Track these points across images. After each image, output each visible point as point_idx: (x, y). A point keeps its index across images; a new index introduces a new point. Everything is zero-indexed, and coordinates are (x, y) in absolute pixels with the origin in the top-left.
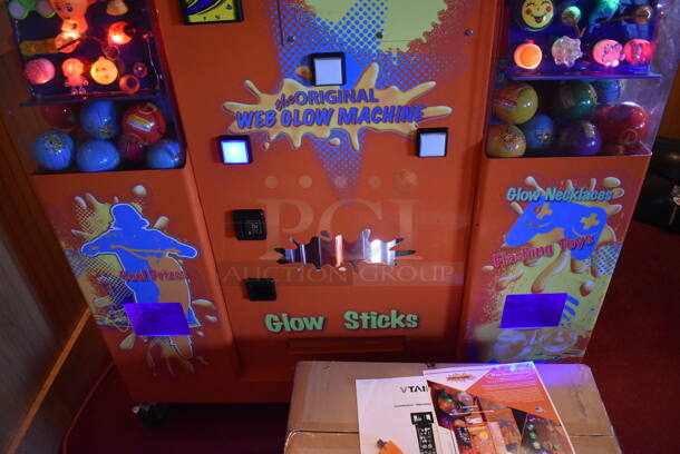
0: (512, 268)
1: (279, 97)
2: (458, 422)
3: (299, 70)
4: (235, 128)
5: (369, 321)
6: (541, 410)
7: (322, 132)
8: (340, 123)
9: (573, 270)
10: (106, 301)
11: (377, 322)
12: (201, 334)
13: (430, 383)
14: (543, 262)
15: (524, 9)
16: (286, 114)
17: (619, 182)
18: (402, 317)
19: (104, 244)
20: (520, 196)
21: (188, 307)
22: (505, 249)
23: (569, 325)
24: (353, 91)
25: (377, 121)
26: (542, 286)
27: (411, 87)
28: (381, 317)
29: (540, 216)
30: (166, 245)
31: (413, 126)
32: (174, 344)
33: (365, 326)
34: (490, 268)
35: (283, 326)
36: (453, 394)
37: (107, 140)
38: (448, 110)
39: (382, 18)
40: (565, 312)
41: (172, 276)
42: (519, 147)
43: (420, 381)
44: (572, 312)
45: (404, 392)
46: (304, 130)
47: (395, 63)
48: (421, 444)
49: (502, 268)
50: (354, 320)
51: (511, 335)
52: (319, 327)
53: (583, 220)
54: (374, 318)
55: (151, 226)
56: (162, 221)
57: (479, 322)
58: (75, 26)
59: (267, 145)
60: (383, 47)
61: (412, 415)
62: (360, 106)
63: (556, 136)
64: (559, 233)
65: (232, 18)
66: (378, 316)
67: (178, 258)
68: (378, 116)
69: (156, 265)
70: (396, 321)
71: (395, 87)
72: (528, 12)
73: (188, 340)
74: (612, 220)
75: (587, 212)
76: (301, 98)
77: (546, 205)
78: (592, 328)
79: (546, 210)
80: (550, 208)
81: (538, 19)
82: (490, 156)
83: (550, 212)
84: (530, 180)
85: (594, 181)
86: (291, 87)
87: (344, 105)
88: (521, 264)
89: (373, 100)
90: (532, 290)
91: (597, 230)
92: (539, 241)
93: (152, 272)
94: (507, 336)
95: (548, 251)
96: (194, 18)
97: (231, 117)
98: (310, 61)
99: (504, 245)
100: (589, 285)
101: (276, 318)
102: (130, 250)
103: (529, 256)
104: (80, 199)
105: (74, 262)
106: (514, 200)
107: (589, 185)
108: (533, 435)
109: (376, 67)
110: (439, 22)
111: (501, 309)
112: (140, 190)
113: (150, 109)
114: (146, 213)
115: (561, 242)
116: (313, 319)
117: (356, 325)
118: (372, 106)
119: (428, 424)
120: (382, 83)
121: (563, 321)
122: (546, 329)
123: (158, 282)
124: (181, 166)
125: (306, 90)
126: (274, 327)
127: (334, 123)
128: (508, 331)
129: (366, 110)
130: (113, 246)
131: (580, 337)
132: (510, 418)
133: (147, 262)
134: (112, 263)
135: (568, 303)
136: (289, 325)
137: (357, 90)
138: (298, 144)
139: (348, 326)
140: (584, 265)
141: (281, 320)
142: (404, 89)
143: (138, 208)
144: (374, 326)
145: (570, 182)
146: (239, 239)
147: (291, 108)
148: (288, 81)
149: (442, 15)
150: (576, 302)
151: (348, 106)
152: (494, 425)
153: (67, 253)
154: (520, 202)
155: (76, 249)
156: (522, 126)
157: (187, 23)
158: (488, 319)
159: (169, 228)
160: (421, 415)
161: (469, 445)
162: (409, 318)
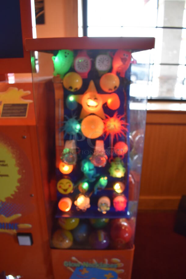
15: (58, 185)
17: (119, 261)
27: (10, 215)
29: (83, 273)
31: (15, 231)
38: (30, 226)
42: (67, 243)
53: (106, 275)
71: (3, 215)
72: (60, 187)
77: (85, 269)
81: (65, 190)
82: (52, 248)
83: (87, 272)
84: (74, 258)
85: (106, 260)
106: (68, 266)
107: (104, 262)
110: (17, 191)
142: (7, 216)
145: (94, 260)
149: (18, 188)
154: (71, 267)
156: (71, 231)
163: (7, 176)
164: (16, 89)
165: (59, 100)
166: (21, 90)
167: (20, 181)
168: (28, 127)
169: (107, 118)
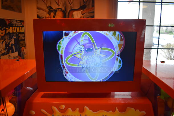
164: (133, 109)
166: (138, 111)
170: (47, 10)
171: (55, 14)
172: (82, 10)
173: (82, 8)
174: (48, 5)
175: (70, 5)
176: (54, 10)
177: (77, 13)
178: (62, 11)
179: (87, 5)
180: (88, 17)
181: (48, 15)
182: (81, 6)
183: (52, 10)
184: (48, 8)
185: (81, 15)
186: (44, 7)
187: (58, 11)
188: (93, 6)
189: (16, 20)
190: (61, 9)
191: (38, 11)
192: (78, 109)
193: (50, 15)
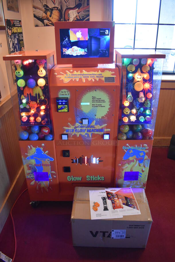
0: (125, 165)
1: (75, 126)
2: (112, 199)
3: (79, 121)
4: (65, 132)
5: (92, 178)
6: (131, 197)
7: (83, 134)
8: (87, 132)
9: (139, 166)
10: (30, 171)
11: (94, 179)
12: (52, 181)
13: (106, 191)
14: (132, 164)
15: (124, 111)
16: (76, 130)
17: (147, 146)
18: (100, 177)
19: (32, 157)
20: (126, 148)
21: (49, 173)
22: (123, 160)
23: (140, 180)
24: (90, 126)
25: (95, 132)
26: (133, 169)
27: (102, 125)
28: (95, 177)
29: (130, 153)
30: (47, 157)
31: (102, 133)
32: (44, 184)
33: (91, 180)
34: (120, 165)
35: (71, 179)
36: (111, 194)
37: (36, 134)
38: (110, 130)
39: (96, 112)
40: (139, 176)
41: (47, 165)
42: (125, 138)
43: (104, 191)
44: (141, 177)
45: (100, 193)
46: (80, 133)
47: (99, 120)
48: (103, 203)
49: (123, 165)
50: (89, 178)
51: (127, 182)
52: (80, 180)
53: (140, 154)
54: (94, 178)
55: (44, 153)
56: (47, 152)
57: (119, 179)
58: (33, 110)
59: (72, 136)
60: (96, 117)
61: (102, 197)
62: (91, 129)
63: (133, 136)
64: (135, 157)
65: (67, 111)
66: (94, 177)
67: (49, 161)
68: (95, 131)
69: (43, 162)
70: (99, 178)
71: (99, 125)
72: (125, 111)
73: (48, 182)
74: (147, 154)
75: (141, 152)
76: (79, 127)
77: (131, 150)
78: (146, 181)
79: (131, 152)
80: (133, 151)
81: (127, 113)
82: (118, 139)
83: (132, 152)
84: (127, 145)
85: (141, 145)
86: (78, 124)
87: (88, 128)
88: (127, 164)
89: (94, 127)
90: (130, 170)
91: (144, 156)
92: (131, 158)
93: (42, 164)
94: (125, 183)
95: (133, 161)
96: (59, 111)
97: (64, 130)
98: (82, 119)
99: (123, 159)
100: (144, 170)
101: (70, 177)
102: (38, 159)
103: (129, 162)
104: (29, 146)
105: (24, 161)
107: (140, 146)
108: (129, 202)
109: (95, 121)
110: (107, 113)
111: (124, 175)
112: (43, 145)
113: (47, 128)
114: (43, 150)
115: (136, 159)
116: (79, 177)
117: (89, 179)
118: (94, 129)
119: (105, 199)
120: (96, 124)
121: (139, 179)
122: (135, 181)
123: (43, 167)
124: (53, 140)
125: (81, 125)
126: (69, 179)
127: (86, 132)
128: (126, 181)
129: (93, 129)
130: (34, 158)
131: (144, 183)
132: (124, 198)
133: (41, 162)
134: (33, 162)
135: (139, 174)
136: (73, 179)
137: (91, 125)
138: (78, 136)
139: (87, 179)
140: (142, 164)
141: (71, 178)
142: (100, 125)
143: (42, 149)
144: (93, 180)
145: (136, 145)
146: (64, 157)
147: (77, 129)
148: (77, 123)
149: (108, 112)
150: (141, 174)
151: (89, 129)
152: (120, 200)
153: (23, 159)
154: (125, 149)
155: (25, 158)
156: (126, 133)
157: (58, 112)
158: (121, 178)
159: (48, 154)
160: (104, 197)
161: (114, 203)
162: (102, 178)
163: (104, 106)
164: (108, 71)
165: (124, 75)
166: (110, 72)
167: (109, 109)
168: (116, 86)
169: (144, 83)
170: (43, 8)
171: (51, 13)
172: (77, 9)
173: (78, 6)
174: (44, 4)
175: (65, 3)
176: (50, 9)
177: (73, 12)
178: (59, 10)
179: (82, 3)
180: (83, 15)
181: (44, 15)
182: (76, 4)
183: (48, 8)
184: (44, 7)
185: (77, 14)
186: (40, 6)
187: (54, 10)
188: (88, 4)
189: (17, 20)
190: (57, 8)
191: (35, 10)
192: (79, 71)
193: (46, 14)
